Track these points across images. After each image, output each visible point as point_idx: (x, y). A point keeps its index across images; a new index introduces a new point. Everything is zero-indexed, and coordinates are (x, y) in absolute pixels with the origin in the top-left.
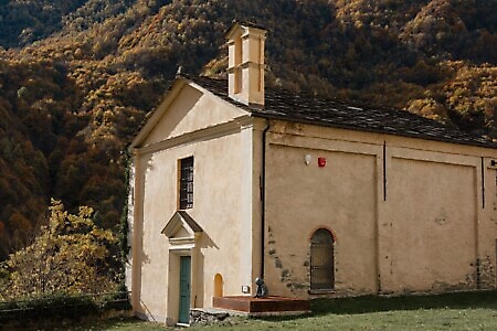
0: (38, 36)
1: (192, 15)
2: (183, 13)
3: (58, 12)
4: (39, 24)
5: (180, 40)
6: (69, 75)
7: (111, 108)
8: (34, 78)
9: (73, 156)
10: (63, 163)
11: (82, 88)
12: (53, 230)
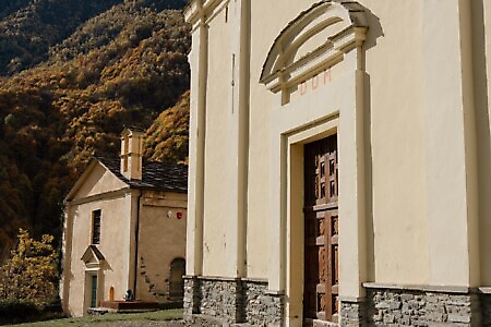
0: (26, 65)
1: (170, 48)
2: (161, 46)
3: (46, 43)
4: (27, 54)
5: (158, 71)
6: (54, 103)
7: (93, 134)
8: (20, 106)
9: (56, 179)
10: (47, 186)
11: (65, 116)
12: (21, 254)
